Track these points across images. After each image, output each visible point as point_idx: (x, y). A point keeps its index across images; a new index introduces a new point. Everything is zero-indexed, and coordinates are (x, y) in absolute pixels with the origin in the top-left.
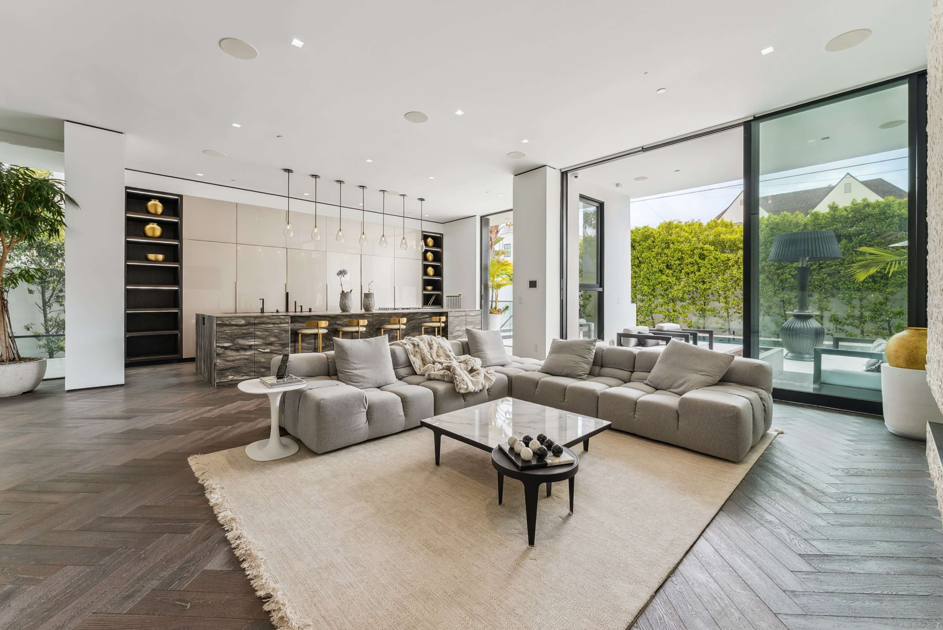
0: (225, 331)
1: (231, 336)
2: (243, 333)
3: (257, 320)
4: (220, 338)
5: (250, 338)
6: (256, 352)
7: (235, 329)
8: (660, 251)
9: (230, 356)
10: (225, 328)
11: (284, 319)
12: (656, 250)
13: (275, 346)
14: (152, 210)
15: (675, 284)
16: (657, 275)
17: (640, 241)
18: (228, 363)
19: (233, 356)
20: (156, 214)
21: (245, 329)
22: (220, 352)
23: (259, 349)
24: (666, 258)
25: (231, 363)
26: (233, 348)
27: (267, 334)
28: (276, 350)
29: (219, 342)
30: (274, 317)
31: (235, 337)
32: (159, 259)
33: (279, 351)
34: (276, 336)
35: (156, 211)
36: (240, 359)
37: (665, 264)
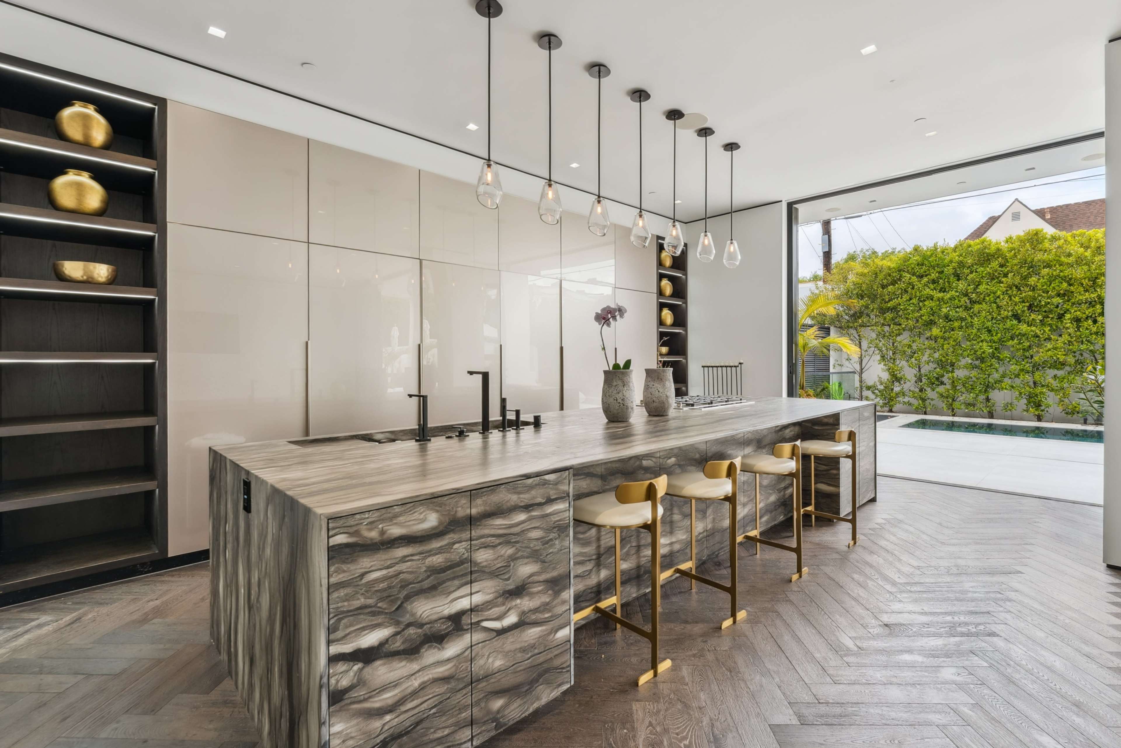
0: (363, 575)
1: (386, 596)
2: (434, 571)
3: (479, 501)
4: (340, 615)
5: (457, 582)
6: (478, 636)
7: (404, 559)
8: (1017, 280)
9: (384, 689)
10: (366, 562)
11: (557, 483)
12: (1008, 280)
13: (532, 595)
14: (74, 132)
15: (1049, 339)
16: (1009, 324)
17: (972, 266)
18: (377, 724)
19: (395, 684)
20: (86, 146)
21: (440, 551)
22: (345, 683)
23: (485, 624)
24: (1031, 293)
25: (388, 718)
26: (398, 644)
27: (510, 551)
28: (536, 610)
29: (339, 634)
30: (530, 481)
31: (402, 595)
32: (95, 276)
33: (542, 612)
34: (535, 556)
35: (87, 136)
36: (423, 687)
37: (1027, 304)
